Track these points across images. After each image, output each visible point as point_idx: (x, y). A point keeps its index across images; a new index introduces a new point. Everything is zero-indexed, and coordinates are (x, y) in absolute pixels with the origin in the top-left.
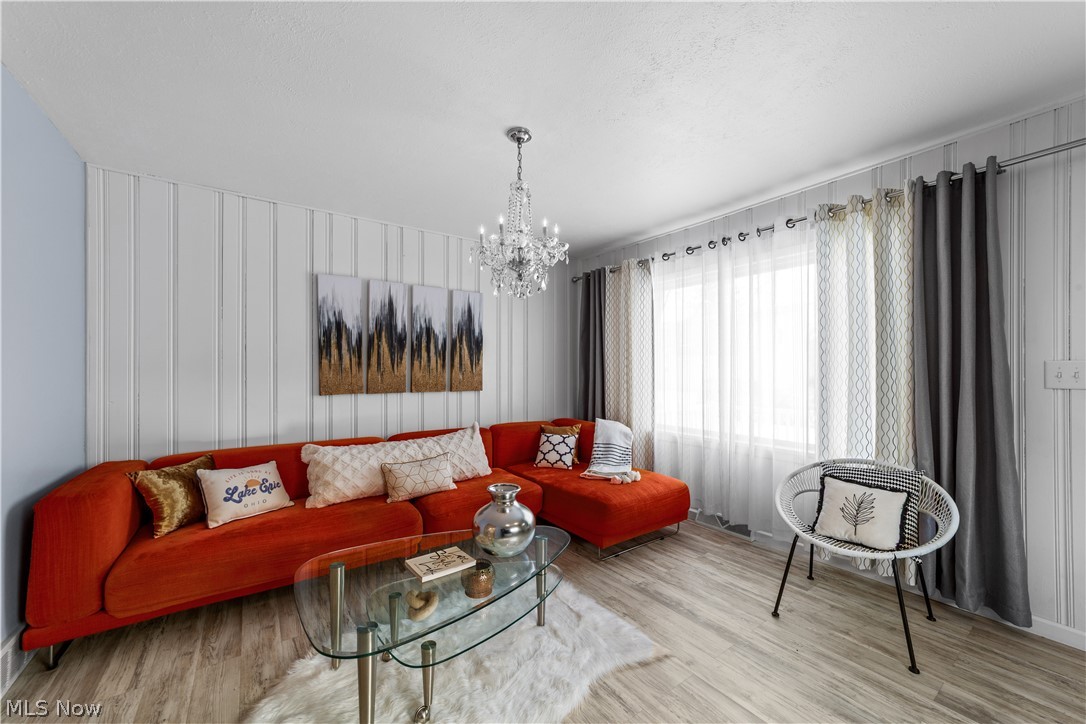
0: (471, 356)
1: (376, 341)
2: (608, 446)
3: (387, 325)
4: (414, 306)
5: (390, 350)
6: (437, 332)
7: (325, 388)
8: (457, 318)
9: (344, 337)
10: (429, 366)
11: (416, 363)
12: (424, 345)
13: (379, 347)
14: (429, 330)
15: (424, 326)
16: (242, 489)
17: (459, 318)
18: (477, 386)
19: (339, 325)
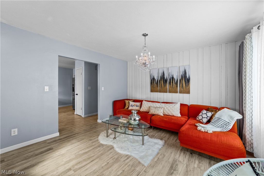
0: (186, 84)
1: (160, 81)
3: (163, 78)
4: (169, 72)
7: (152, 91)
8: (181, 74)
9: (155, 81)
10: (173, 87)
12: (171, 81)
14: (173, 78)
16: (133, 105)
18: (188, 92)
19: (154, 78)
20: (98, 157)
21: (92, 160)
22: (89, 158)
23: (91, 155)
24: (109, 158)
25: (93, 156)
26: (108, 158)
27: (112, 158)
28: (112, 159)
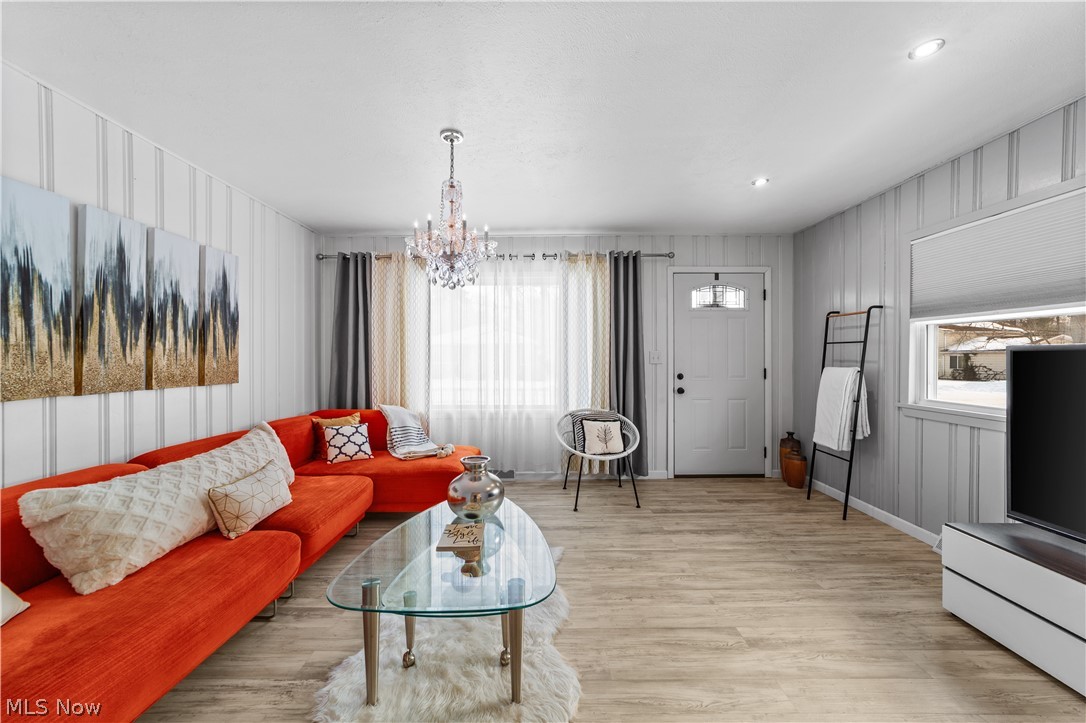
0: (226, 337)
1: (97, 308)
2: (404, 428)
3: (114, 283)
4: (156, 260)
5: (120, 324)
6: (186, 301)
8: (211, 286)
10: (176, 350)
11: (158, 344)
12: (169, 318)
13: (102, 318)
14: (176, 298)
15: (169, 291)
17: (213, 286)
18: (231, 377)
19: (26, 273)
20: (644, 630)
21: (671, 635)
22: (678, 645)
23: (663, 654)
24: (615, 608)
25: (659, 644)
26: (618, 610)
27: (606, 605)
28: (610, 601)
